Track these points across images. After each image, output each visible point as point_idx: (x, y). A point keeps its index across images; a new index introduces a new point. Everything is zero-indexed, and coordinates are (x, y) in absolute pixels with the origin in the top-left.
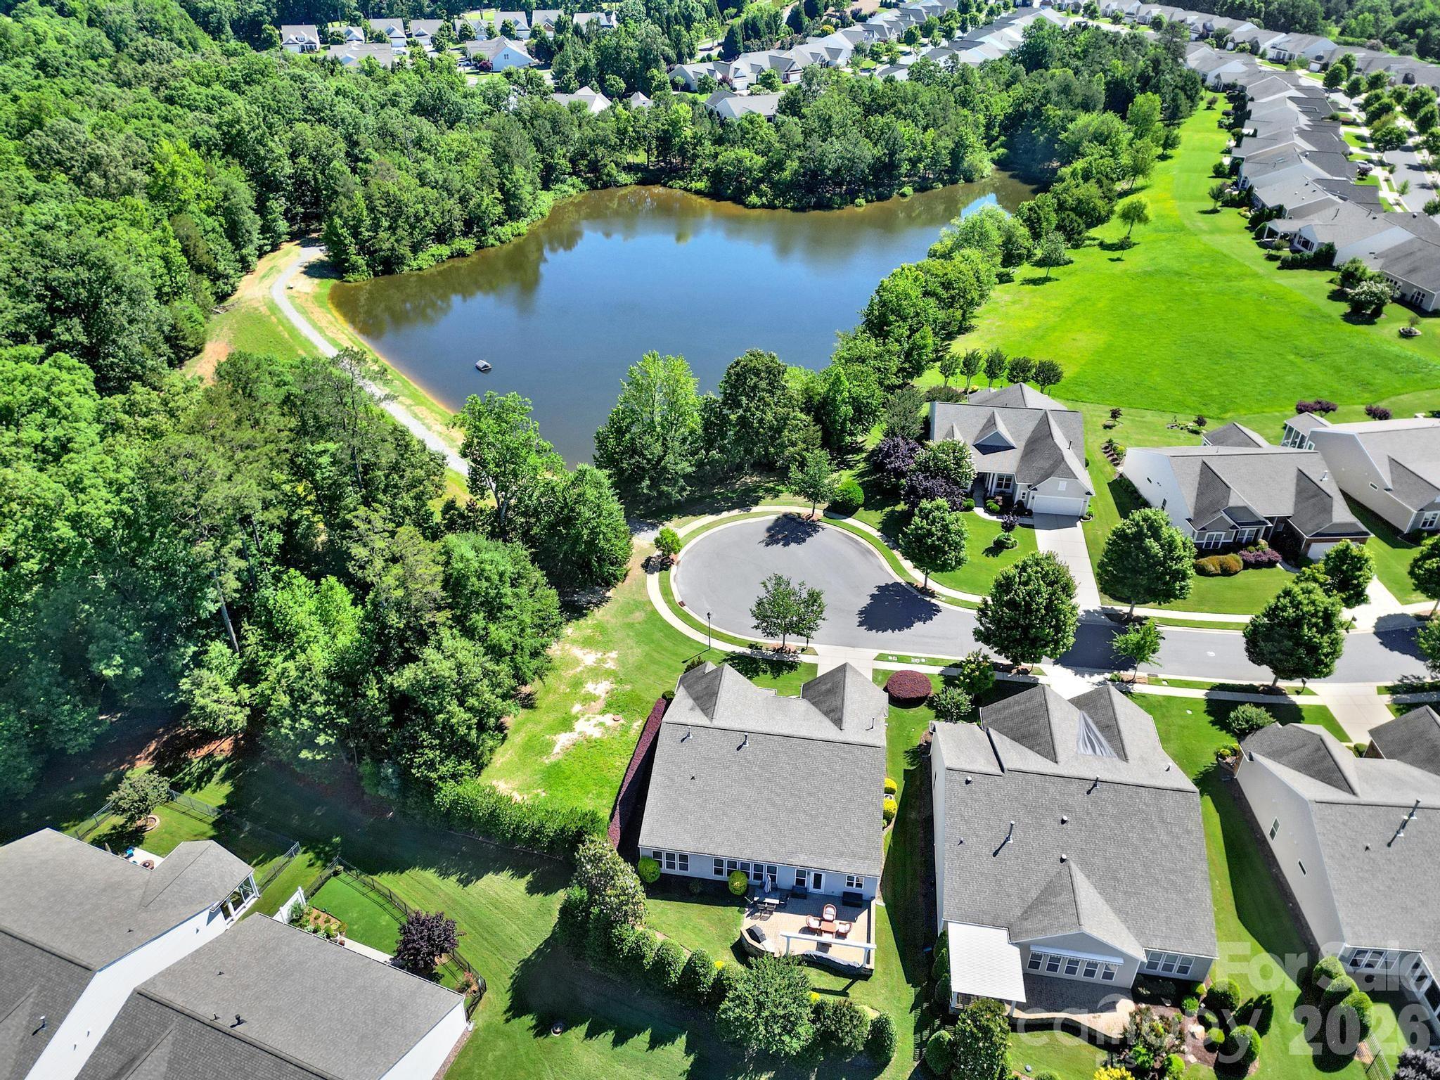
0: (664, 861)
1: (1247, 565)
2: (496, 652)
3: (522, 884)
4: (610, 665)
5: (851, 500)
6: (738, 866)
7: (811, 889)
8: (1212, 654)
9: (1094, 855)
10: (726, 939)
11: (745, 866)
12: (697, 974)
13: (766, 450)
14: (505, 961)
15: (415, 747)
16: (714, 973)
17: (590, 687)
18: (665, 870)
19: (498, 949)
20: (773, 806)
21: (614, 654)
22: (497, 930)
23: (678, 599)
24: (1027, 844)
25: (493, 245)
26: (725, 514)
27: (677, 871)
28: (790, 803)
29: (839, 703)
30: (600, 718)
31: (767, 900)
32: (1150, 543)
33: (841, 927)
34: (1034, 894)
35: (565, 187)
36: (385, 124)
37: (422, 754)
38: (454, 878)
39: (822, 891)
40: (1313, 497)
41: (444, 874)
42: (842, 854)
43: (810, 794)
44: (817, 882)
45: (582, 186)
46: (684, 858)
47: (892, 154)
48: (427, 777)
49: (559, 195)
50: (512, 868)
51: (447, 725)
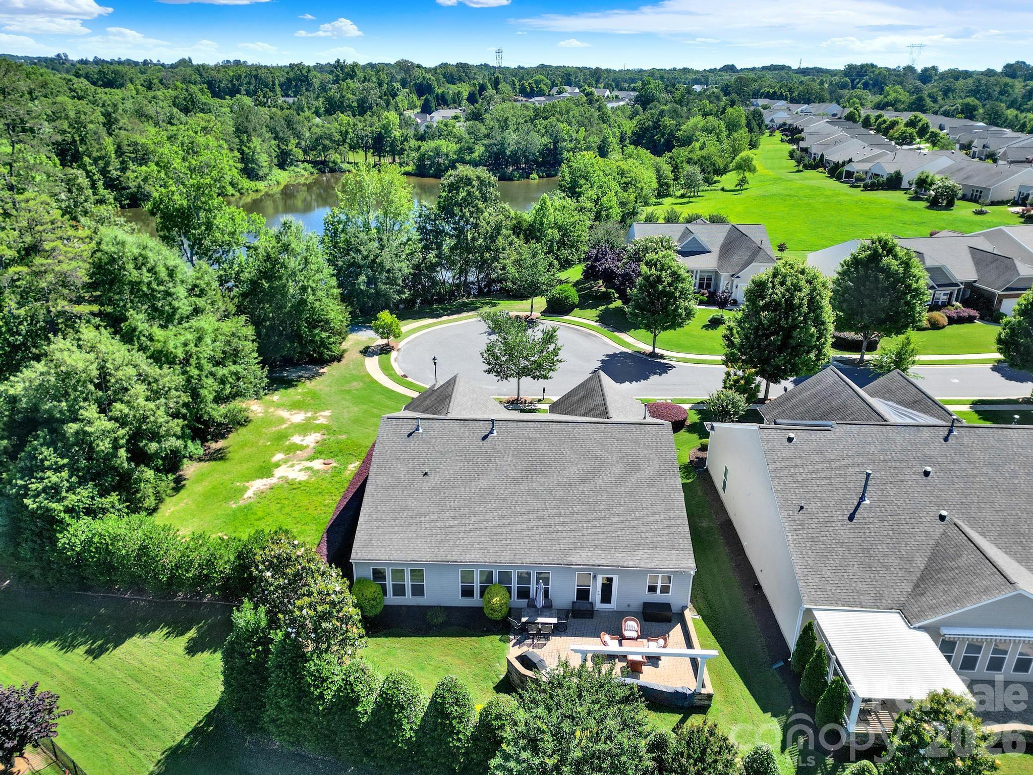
0: (389, 583)
1: (952, 321)
2: (160, 358)
3: (181, 642)
4: (322, 421)
5: (567, 298)
6: (496, 577)
7: (599, 605)
8: (956, 381)
9: (980, 509)
10: (486, 678)
11: (505, 578)
12: (448, 716)
13: (482, 256)
14: (140, 754)
15: (34, 469)
16: (474, 718)
17: (296, 439)
18: (391, 599)
19: (132, 740)
20: (536, 497)
21: (327, 413)
22: (134, 712)
23: (400, 372)
24: (889, 503)
25: (233, 195)
26: (445, 318)
27: (409, 599)
28: (559, 492)
29: (599, 400)
30: (308, 464)
31: (540, 620)
32: (887, 260)
33: (652, 647)
34: (920, 562)
35: (298, 170)
36: (142, 107)
37: (42, 479)
38: (81, 650)
39: (613, 606)
40: (992, 262)
41: (67, 646)
42: (638, 546)
43: (583, 481)
44: (606, 596)
45: (312, 170)
46: (417, 574)
47: (555, 143)
48: (48, 510)
49: (292, 174)
50: (167, 625)
51: (82, 437)
